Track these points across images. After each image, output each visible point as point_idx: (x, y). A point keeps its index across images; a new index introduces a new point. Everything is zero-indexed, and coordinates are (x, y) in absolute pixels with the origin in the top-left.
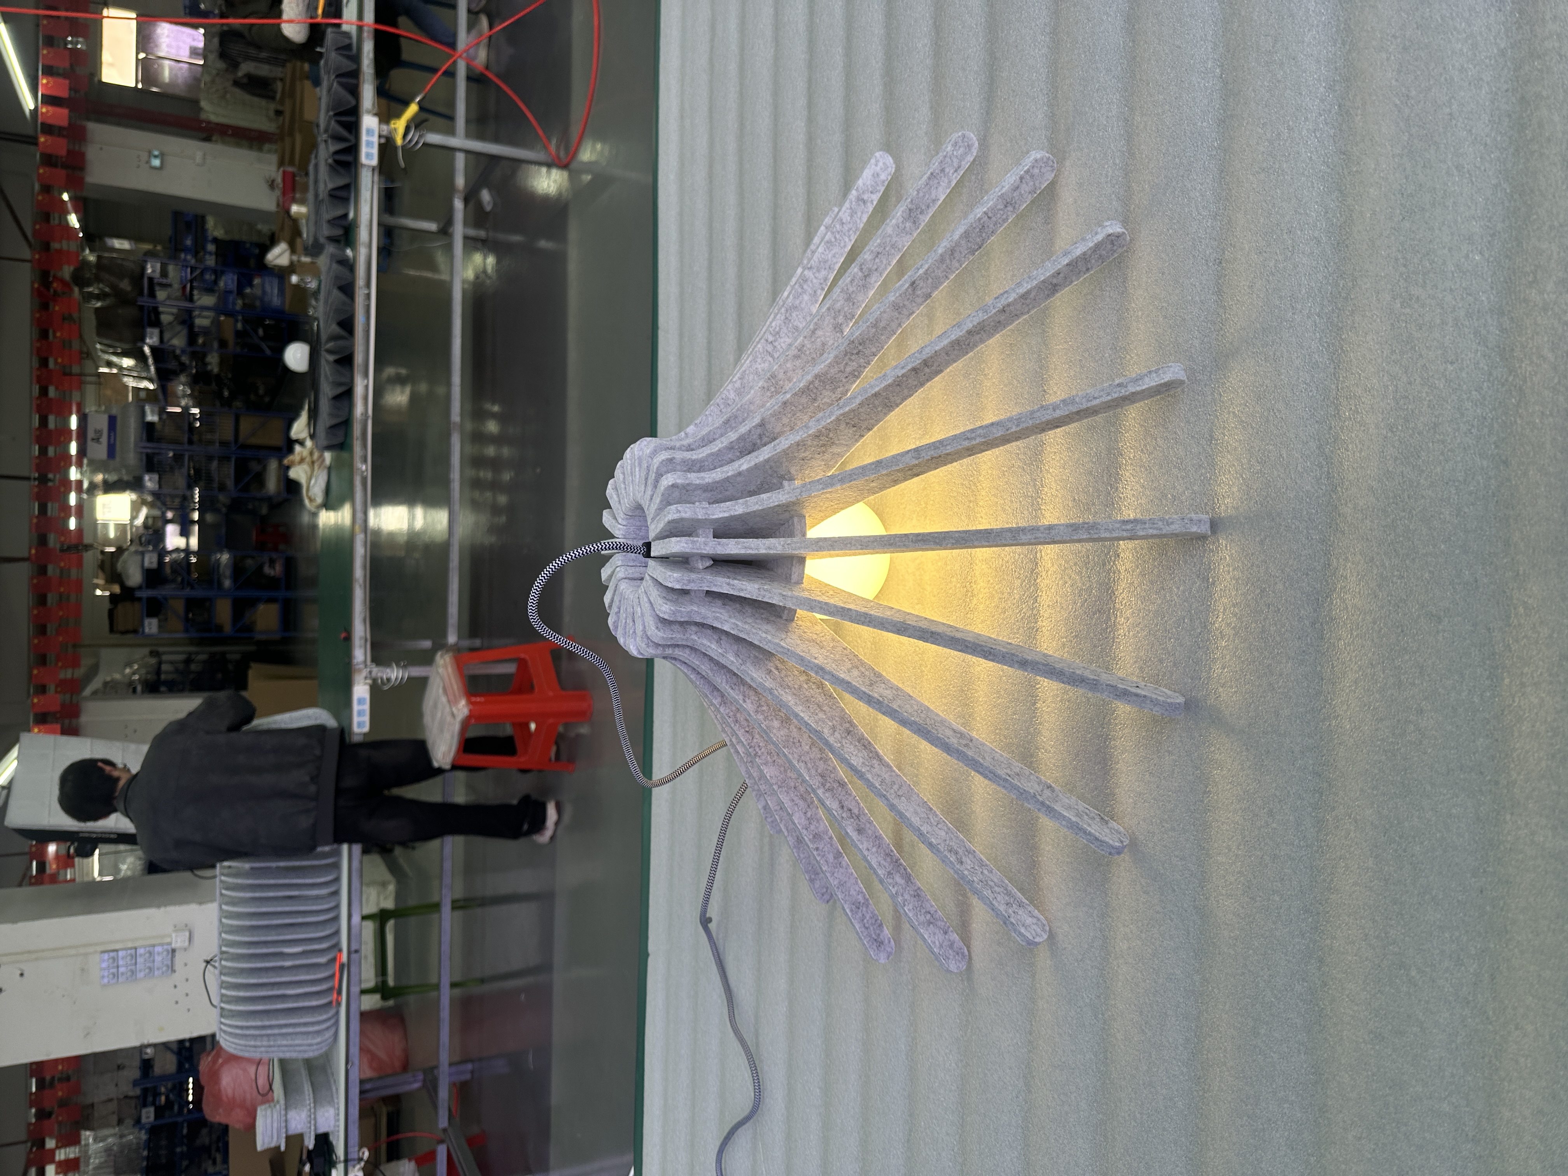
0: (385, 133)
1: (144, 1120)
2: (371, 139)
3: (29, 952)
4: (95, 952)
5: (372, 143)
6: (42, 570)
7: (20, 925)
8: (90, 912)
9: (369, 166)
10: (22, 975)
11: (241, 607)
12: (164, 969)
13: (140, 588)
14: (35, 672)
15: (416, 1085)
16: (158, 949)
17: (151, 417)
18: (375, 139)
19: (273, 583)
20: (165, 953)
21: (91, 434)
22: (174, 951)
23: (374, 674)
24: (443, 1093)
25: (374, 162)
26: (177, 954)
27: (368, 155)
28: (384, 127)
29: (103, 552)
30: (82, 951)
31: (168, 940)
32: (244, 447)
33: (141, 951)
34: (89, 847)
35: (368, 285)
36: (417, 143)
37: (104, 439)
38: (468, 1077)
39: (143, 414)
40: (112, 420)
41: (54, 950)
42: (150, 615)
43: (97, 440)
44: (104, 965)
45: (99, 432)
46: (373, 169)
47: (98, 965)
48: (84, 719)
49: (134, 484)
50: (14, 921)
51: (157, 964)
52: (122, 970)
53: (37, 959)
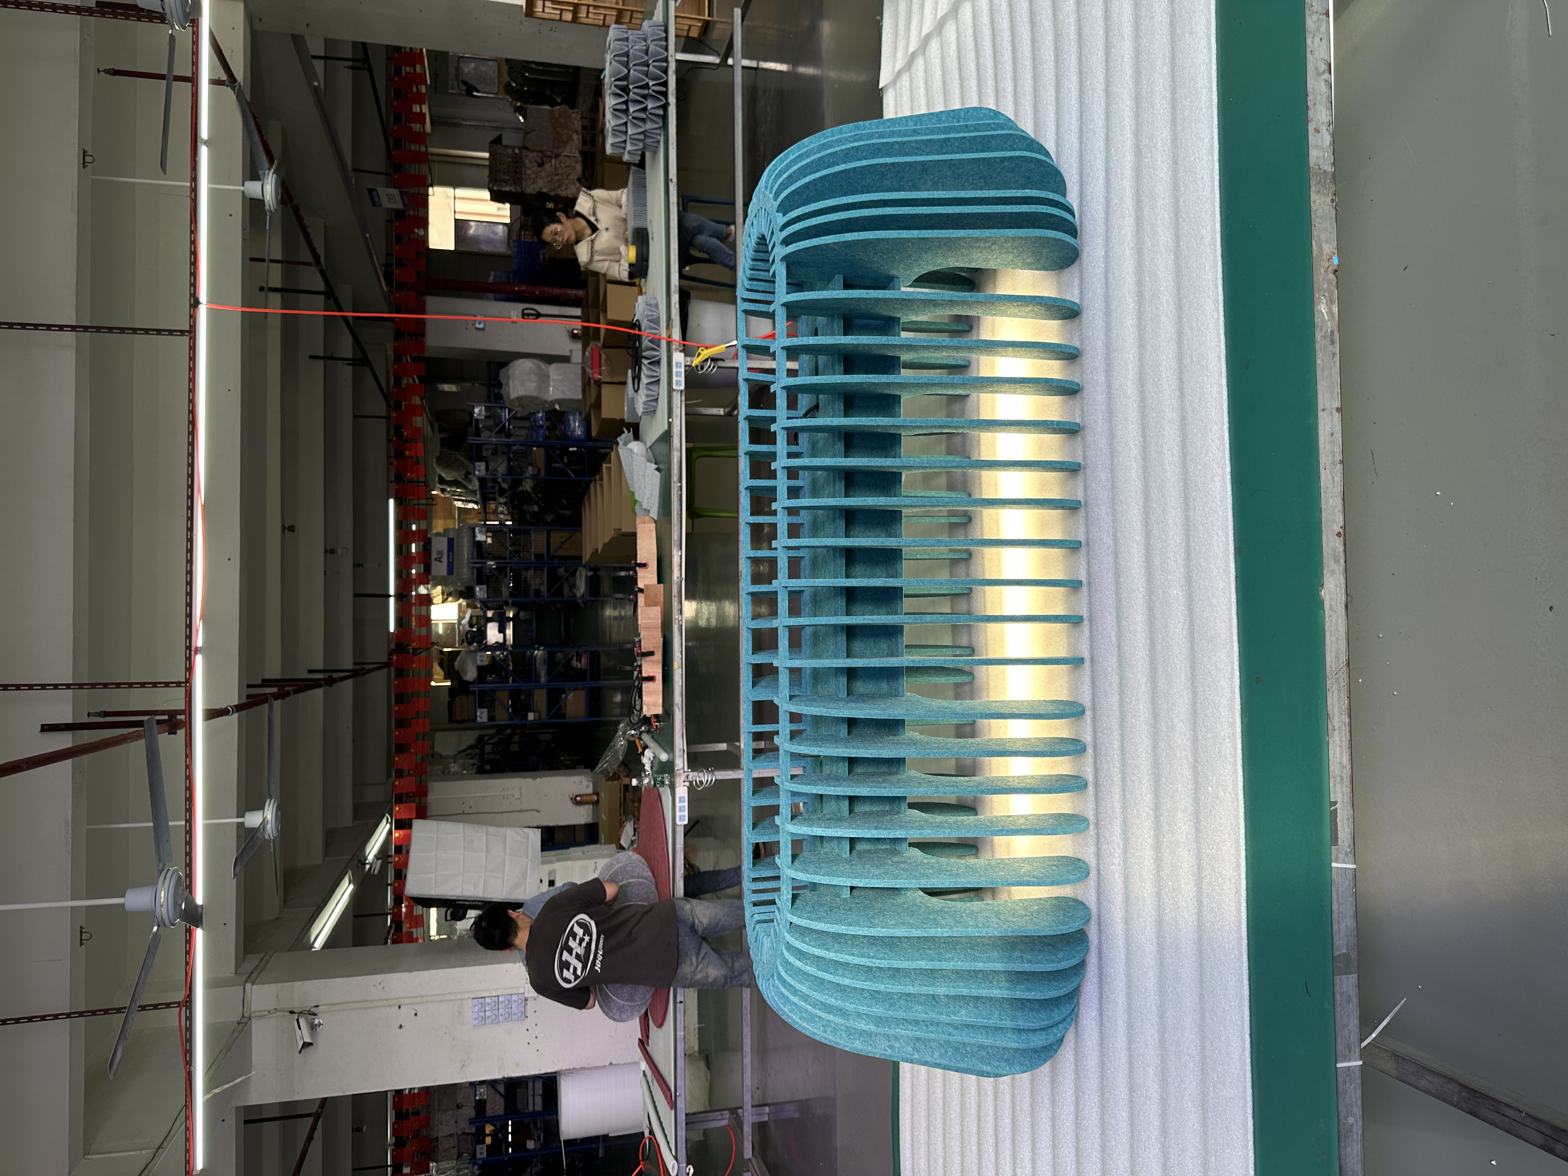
0: (688, 363)
1: (478, 1156)
2: (679, 370)
3: (421, 996)
4: (469, 998)
5: (680, 372)
6: (400, 673)
7: (414, 973)
8: (464, 966)
9: (678, 391)
10: (416, 1014)
11: (554, 697)
12: (520, 1014)
13: (473, 683)
14: (397, 759)
15: (724, 1123)
16: (514, 998)
17: (480, 537)
18: (683, 370)
19: (579, 675)
20: (520, 1001)
21: (434, 555)
22: (526, 1000)
23: (690, 778)
24: (747, 1129)
25: (682, 387)
26: (528, 1002)
27: (678, 383)
28: (688, 359)
29: (442, 652)
30: (459, 997)
31: (522, 991)
32: (553, 558)
33: (501, 999)
34: (461, 911)
35: (680, 481)
36: (714, 367)
37: (445, 559)
38: (766, 1119)
39: (474, 536)
40: (451, 542)
41: (439, 995)
42: (481, 706)
43: (439, 560)
44: (476, 1009)
45: (440, 553)
46: (681, 391)
47: (470, 1011)
48: (431, 797)
49: (467, 593)
50: (411, 971)
51: (514, 1010)
52: (488, 1013)
53: (427, 1002)
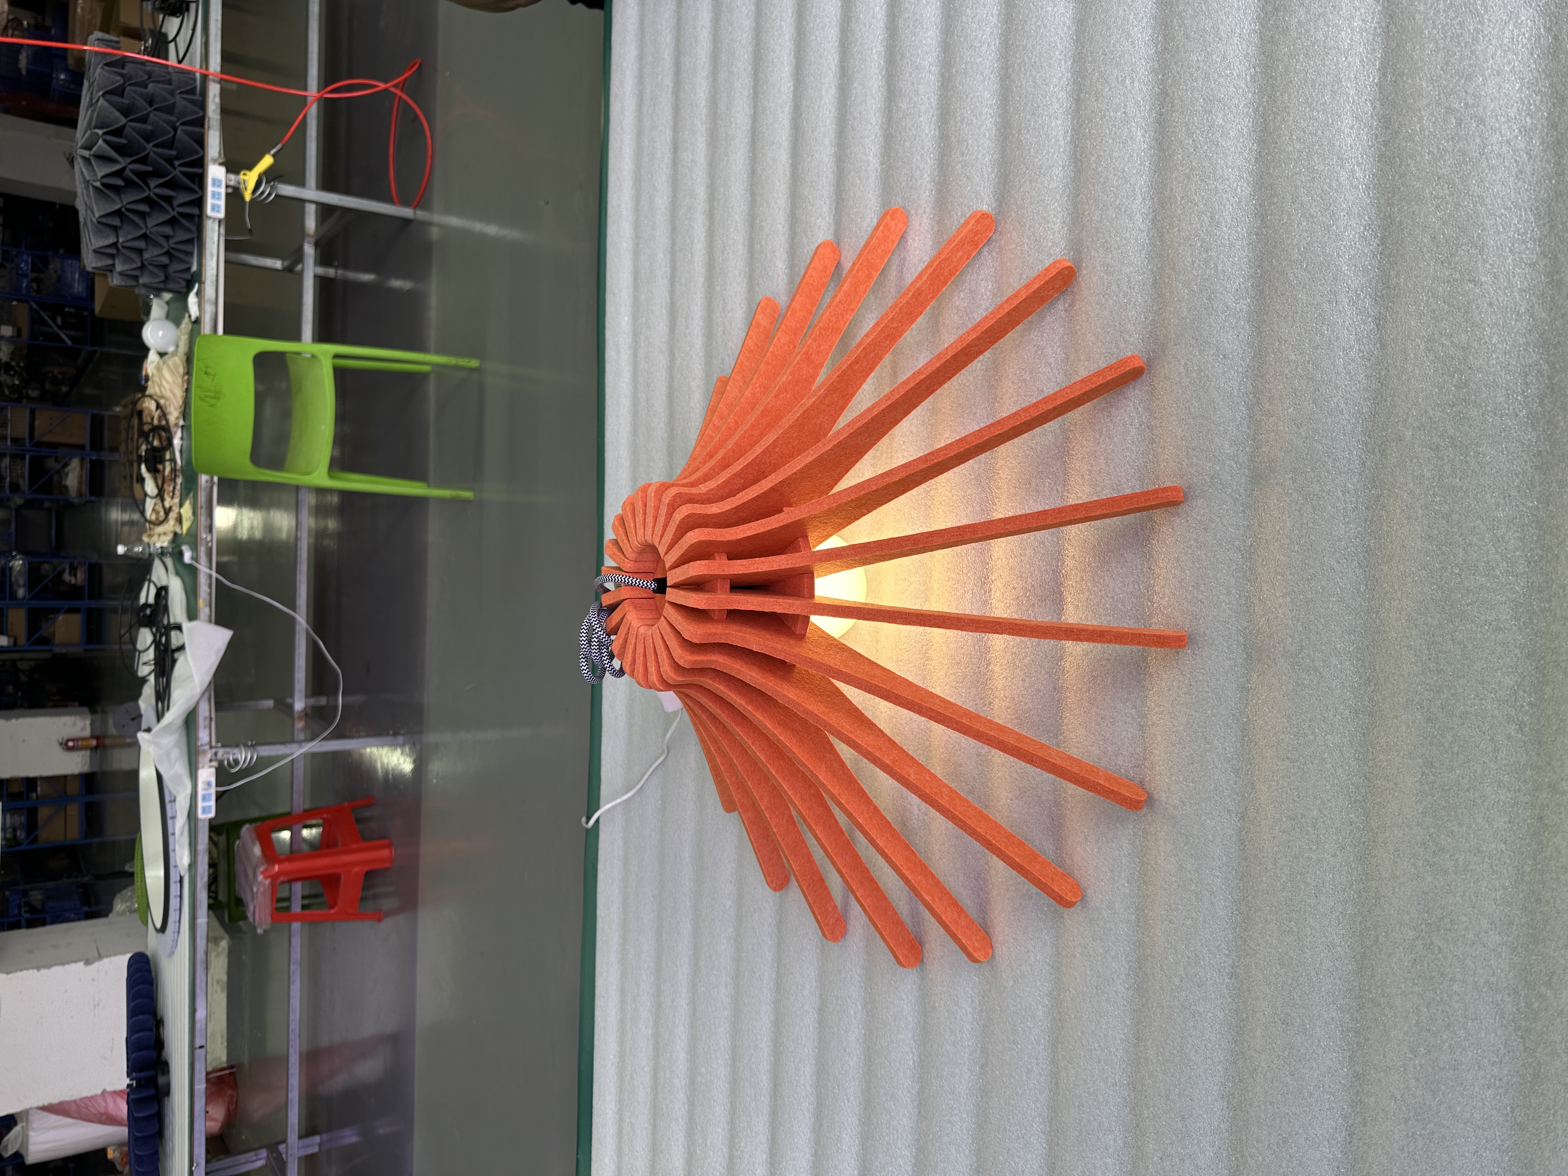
0: (232, 183)
2: (217, 190)
5: (219, 194)
9: (214, 219)
11: (38, 619)
15: (259, 1164)
18: (223, 191)
19: (75, 592)
23: (219, 756)
25: (222, 215)
27: (214, 207)
28: (232, 177)
46: (220, 221)
